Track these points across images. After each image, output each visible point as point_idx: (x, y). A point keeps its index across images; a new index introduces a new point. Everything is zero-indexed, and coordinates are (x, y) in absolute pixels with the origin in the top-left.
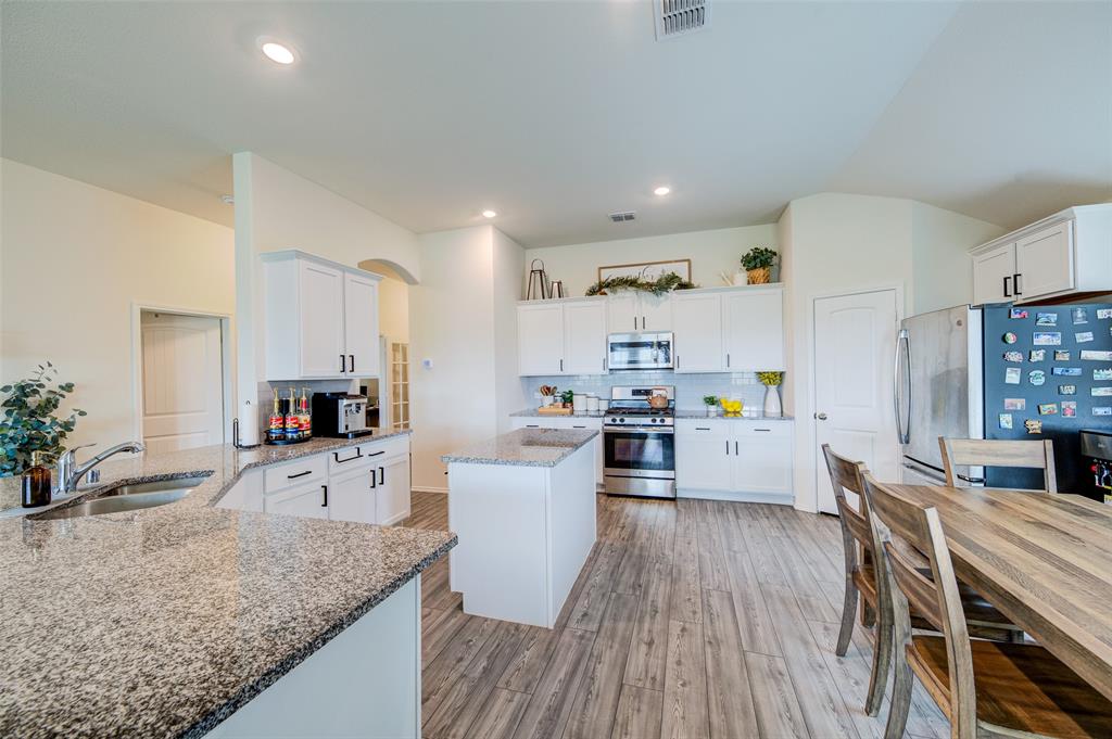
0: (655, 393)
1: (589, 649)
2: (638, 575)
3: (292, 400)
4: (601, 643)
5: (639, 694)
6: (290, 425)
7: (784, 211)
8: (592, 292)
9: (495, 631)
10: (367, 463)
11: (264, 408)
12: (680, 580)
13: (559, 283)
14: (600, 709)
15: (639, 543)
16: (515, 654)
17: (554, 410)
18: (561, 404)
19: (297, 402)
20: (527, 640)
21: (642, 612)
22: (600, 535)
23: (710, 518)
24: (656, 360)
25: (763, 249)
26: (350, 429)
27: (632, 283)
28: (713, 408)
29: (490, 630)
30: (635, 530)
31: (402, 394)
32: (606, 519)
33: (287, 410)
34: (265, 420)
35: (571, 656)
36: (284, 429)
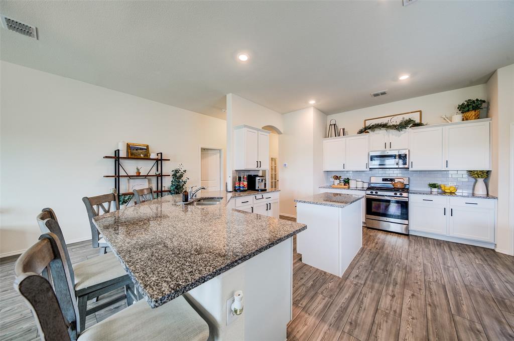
0: (396, 181)
1: (360, 290)
2: (386, 265)
3: (242, 177)
4: (365, 290)
5: (387, 315)
6: (241, 185)
7: (492, 75)
8: (361, 132)
9: (315, 272)
10: (265, 202)
11: (234, 179)
12: (411, 273)
13: (343, 129)
14: (366, 315)
15: (386, 252)
16: (325, 283)
17: (339, 186)
18: (343, 184)
19: (243, 177)
20: (330, 278)
21: (388, 282)
22: (364, 245)
23: (432, 248)
24: (397, 164)
25: (475, 99)
26: (260, 188)
27: (384, 126)
28: (435, 190)
29: (313, 272)
30: (383, 246)
31: (274, 178)
32: (367, 239)
33: (241, 180)
34: (234, 184)
35: (351, 290)
36: (240, 186)
